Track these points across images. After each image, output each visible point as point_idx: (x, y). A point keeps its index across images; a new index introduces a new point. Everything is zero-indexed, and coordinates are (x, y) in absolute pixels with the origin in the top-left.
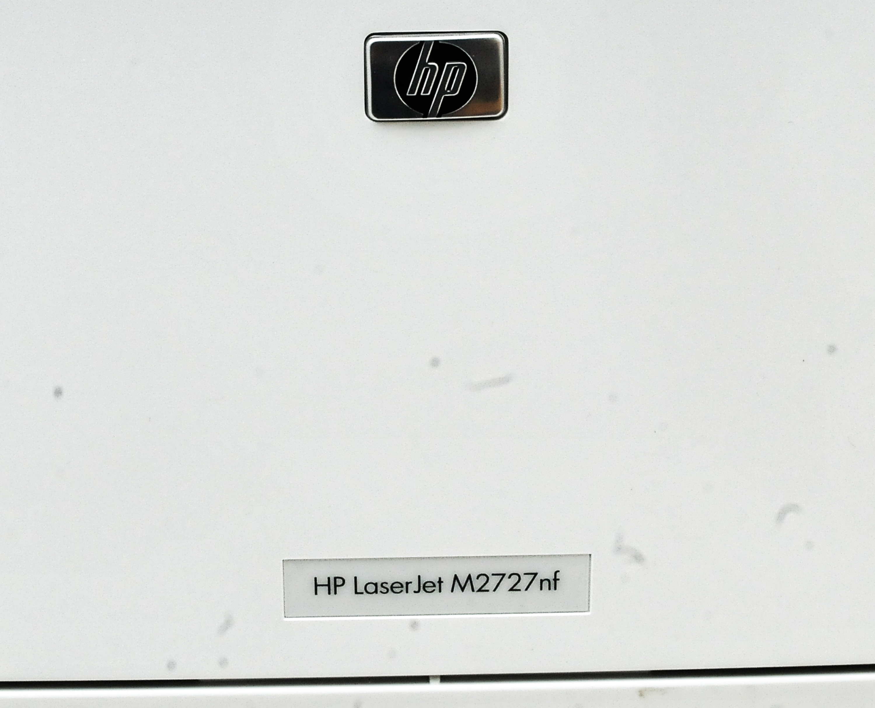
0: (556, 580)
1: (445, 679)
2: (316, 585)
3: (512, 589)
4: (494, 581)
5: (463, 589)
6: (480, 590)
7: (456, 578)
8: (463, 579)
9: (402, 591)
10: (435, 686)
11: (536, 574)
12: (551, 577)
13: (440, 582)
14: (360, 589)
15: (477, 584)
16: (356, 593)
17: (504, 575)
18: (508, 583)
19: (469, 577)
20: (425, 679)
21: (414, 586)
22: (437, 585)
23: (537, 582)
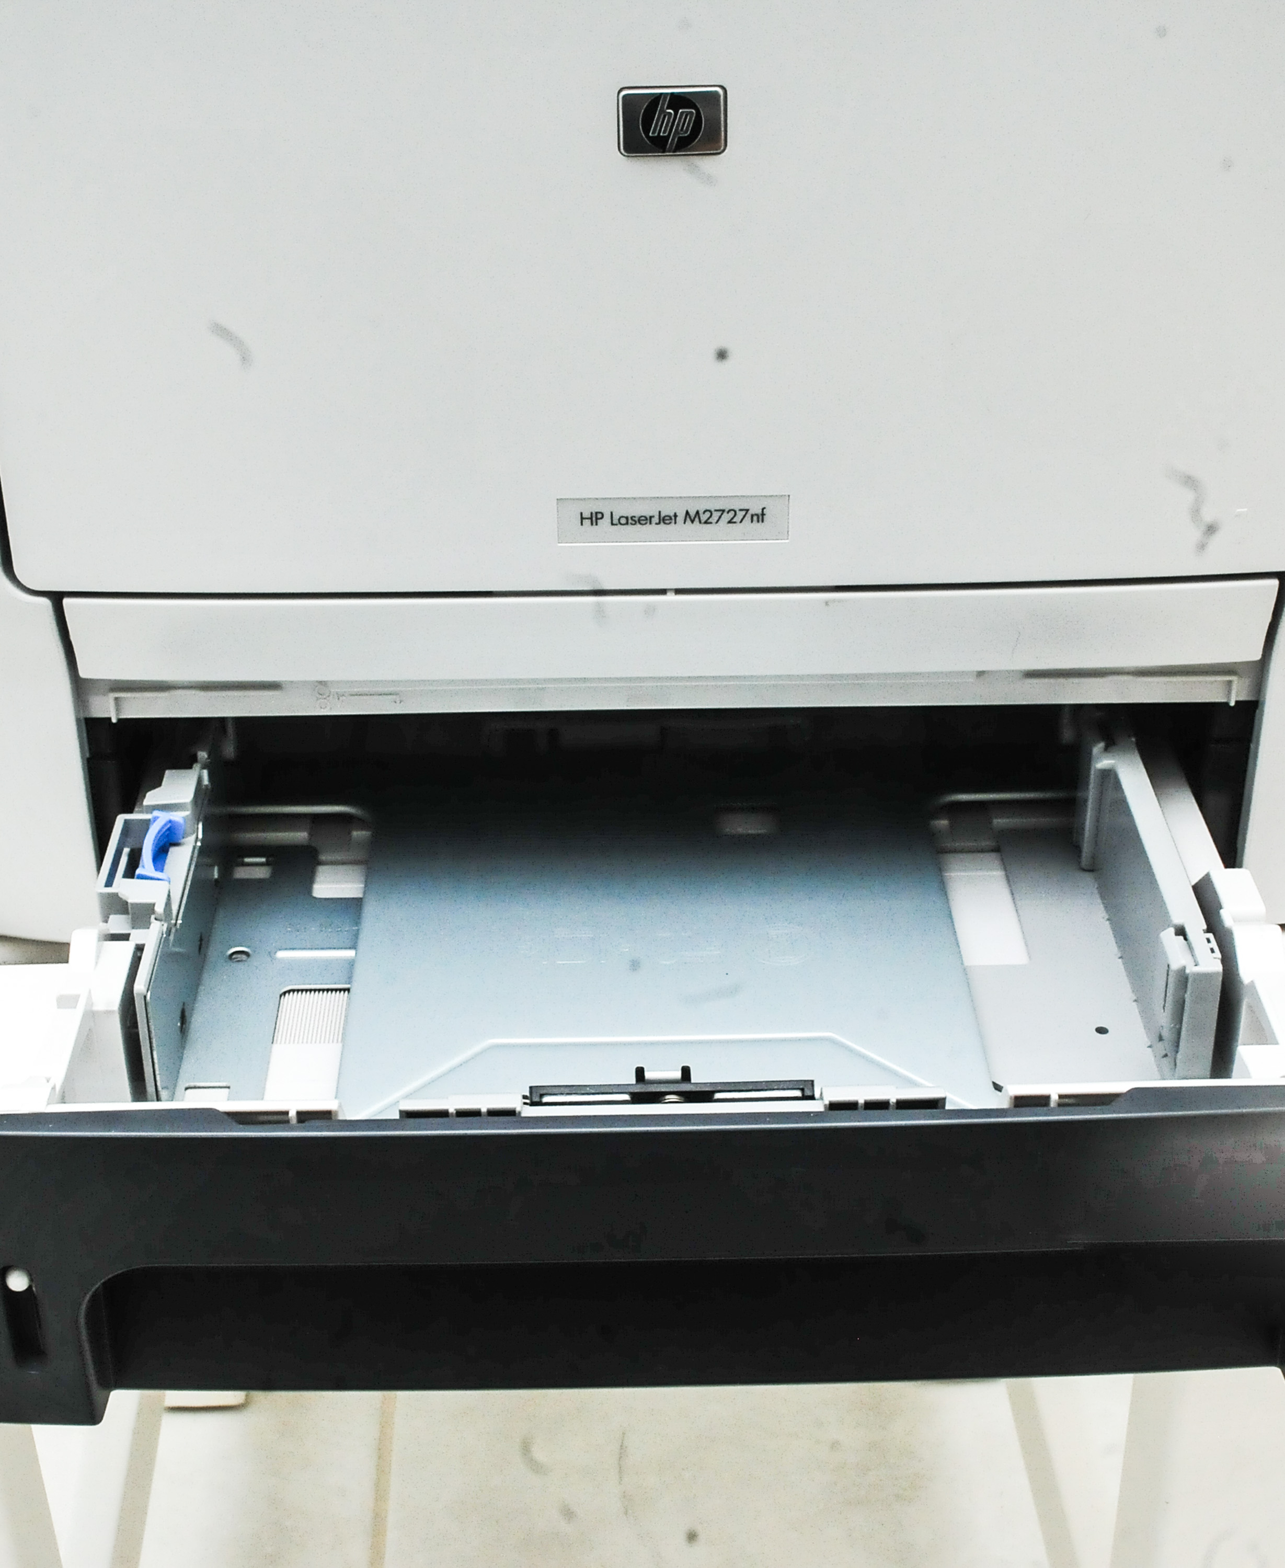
0: (763, 514)
1: (678, 591)
2: (582, 518)
3: (730, 522)
4: (716, 516)
5: (692, 521)
6: (706, 522)
7: (687, 513)
8: (692, 514)
9: (670, 523)
10: (671, 597)
11: (747, 510)
12: (760, 512)
13: (675, 516)
14: (614, 522)
15: (704, 517)
16: (612, 524)
17: (723, 511)
18: (726, 517)
19: (698, 513)
20: (663, 592)
21: (656, 520)
22: (673, 518)
23: (748, 517)
